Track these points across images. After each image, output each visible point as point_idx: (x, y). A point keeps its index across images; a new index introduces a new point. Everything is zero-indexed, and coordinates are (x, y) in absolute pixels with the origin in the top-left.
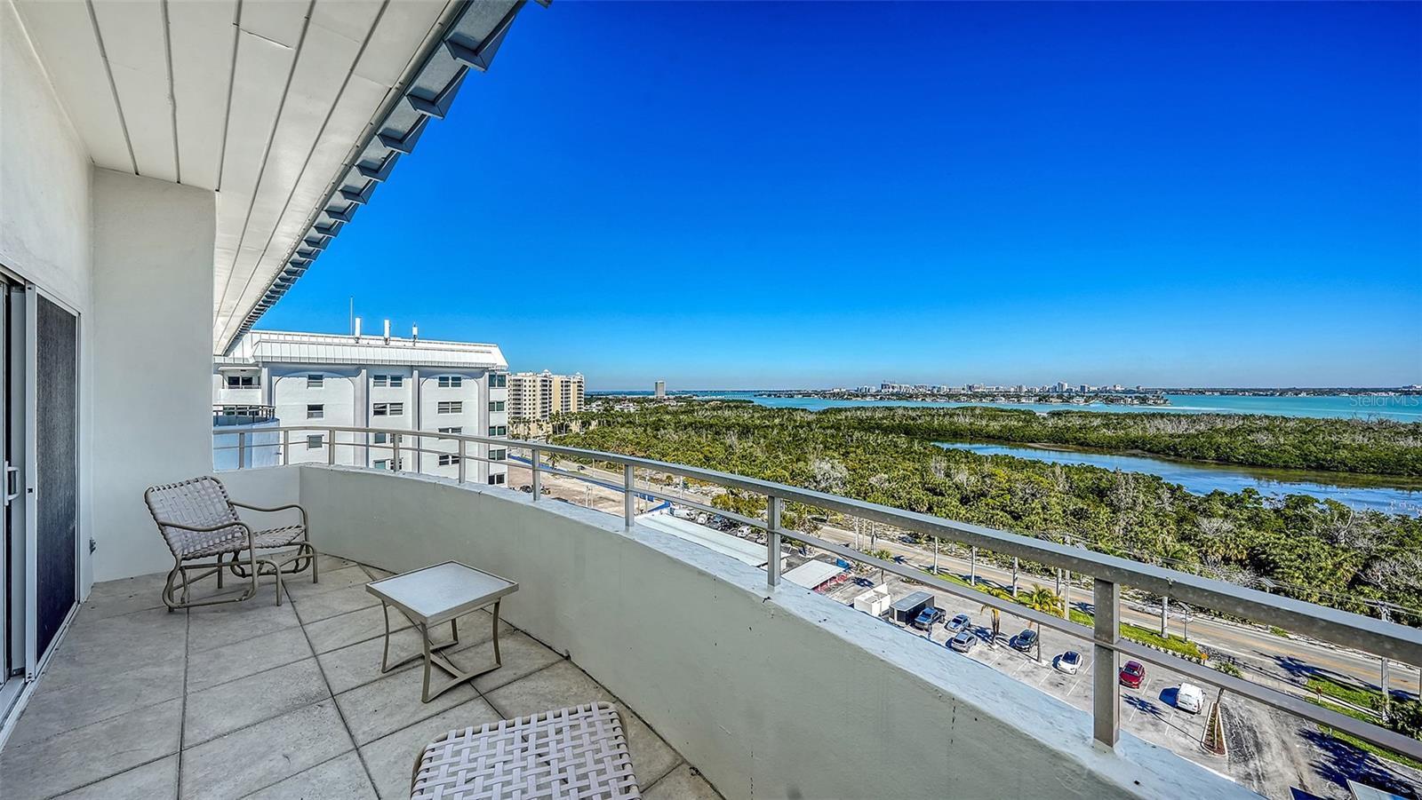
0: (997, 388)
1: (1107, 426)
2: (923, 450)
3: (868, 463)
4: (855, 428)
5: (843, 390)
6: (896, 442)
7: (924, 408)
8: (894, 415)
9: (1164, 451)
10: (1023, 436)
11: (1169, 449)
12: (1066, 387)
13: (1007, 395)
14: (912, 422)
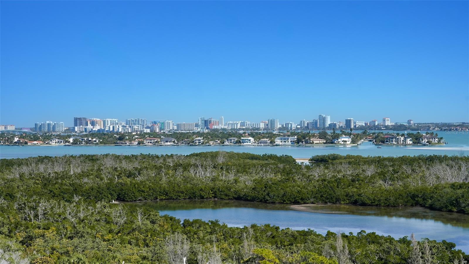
0: (242, 124)
1: (382, 175)
2: (150, 226)
3: (67, 253)
4: (40, 195)
5: (11, 128)
6: (108, 215)
7: (144, 157)
8: (99, 170)
9: (446, 207)
10: (284, 195)
11: (452, 204)
12: (328, 122)
13: (256, 134)
14: (128, 180)
